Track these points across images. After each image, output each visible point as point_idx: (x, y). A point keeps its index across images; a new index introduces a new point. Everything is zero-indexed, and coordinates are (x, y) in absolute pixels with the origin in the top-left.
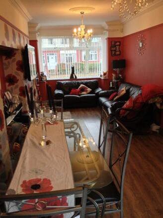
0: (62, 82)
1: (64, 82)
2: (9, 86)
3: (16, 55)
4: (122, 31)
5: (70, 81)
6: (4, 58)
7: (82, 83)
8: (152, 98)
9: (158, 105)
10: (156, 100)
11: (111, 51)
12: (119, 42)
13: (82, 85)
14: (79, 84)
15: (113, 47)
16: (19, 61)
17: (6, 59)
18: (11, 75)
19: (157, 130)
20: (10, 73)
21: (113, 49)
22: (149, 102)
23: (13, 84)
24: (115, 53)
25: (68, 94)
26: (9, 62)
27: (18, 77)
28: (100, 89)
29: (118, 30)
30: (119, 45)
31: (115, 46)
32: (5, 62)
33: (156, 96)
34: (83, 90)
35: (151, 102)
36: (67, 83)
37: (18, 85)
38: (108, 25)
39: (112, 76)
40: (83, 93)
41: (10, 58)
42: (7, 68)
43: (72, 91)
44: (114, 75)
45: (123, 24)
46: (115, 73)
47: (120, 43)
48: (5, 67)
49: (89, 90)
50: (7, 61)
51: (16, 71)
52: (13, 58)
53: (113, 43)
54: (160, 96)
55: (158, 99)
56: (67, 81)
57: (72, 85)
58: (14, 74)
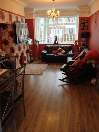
0: (48, 46)
1: (49, 45)
2: (4, 46)
3: (8, 28)
4: (89, 13)
5: (53, 45)
6: (2, 29)
7: (61, 47)
8: (89, 60)
9: (94, 66)
10: (92, 62)
11: (81, 26)
12: (86, 20)
13: (60, 48)
14: (58, 47)
15: (82, 24)
16: (10, 31)
17: (3, 30)
18: (6, 39)
19: (94, 83)
20: (5, 39)
21: (82, 25)
22: (87, 62)
23: (7, 45)
24: (83, 28)
25: (50, 53)
26: (4, 32)
27: (9, 41)
28: (71, 52)
29: (86, 12)
30: (87, 22)
31: (84, 23)
32: (2, 31)
33: (91, 59)
34: (60, 51)
35: (88, 63)
36: (51, 47)
37: (9, 46)
38: (80, 9)
39: (81, 43)
40: (59, 53)
41: (5, 29)
42: (3, 35)
43: (53, 51)
44: (82, 43)
45: (89, 8)
46: (82, 41)
47: (88, 21)
48: (2, 34)
49: (64, 51)
50: (3, 31)
51: (9, 37)
52: (7, 29)
53: (83, 21)
54: (94, 59)
55: (93, 61)
56: (51, 45)
57: (54, 48)
58: (7, 39)
